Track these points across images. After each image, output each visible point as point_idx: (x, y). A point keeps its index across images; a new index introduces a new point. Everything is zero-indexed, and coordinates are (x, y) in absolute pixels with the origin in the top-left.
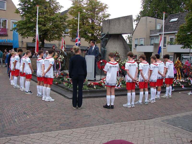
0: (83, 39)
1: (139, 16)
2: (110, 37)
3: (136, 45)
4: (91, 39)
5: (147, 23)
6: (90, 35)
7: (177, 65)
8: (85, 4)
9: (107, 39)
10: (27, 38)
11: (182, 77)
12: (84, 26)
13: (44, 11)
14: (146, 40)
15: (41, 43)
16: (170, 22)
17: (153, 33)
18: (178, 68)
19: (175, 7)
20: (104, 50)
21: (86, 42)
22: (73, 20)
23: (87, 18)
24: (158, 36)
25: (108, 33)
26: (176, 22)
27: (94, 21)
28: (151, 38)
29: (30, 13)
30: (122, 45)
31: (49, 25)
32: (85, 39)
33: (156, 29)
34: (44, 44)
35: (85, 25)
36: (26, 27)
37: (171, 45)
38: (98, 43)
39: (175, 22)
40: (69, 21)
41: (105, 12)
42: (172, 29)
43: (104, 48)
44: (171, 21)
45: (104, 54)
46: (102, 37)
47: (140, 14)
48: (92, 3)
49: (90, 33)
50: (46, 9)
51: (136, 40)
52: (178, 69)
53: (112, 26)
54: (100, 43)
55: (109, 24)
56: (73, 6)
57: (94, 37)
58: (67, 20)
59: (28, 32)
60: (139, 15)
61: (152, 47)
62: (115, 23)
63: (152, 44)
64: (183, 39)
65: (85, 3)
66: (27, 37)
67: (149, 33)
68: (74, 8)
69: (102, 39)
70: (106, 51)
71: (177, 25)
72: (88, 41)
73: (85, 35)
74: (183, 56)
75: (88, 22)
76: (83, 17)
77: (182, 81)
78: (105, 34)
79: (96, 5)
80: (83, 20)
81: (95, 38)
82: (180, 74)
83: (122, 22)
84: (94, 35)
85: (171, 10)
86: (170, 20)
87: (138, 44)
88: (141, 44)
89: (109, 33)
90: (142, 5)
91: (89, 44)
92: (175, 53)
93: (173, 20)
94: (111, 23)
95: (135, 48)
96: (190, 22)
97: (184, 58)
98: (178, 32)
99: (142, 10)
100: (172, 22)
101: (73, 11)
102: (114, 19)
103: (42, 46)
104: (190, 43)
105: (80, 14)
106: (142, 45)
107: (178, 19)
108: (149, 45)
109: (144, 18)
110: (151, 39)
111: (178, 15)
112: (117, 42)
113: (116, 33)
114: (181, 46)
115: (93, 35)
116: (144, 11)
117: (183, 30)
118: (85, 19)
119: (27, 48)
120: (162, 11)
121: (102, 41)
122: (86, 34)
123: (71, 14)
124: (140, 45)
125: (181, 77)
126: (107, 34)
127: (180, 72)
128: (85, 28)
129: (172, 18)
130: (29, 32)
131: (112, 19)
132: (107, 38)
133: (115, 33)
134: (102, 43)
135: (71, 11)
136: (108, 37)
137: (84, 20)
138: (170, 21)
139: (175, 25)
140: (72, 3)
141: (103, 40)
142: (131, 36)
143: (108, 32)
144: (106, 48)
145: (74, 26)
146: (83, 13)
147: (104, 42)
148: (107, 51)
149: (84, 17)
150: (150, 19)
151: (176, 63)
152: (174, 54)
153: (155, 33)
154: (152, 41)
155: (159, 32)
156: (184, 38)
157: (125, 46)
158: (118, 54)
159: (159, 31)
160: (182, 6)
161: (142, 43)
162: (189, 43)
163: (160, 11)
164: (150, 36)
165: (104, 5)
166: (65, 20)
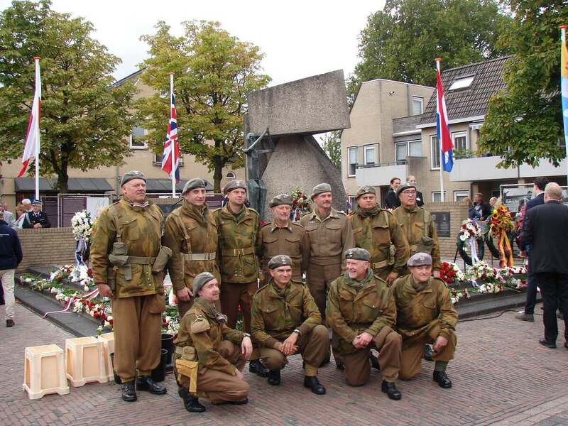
0: (190, 159)
1: (354, 82)
2: (276, 146)
3: (354, 167)
4: (216, 155)
5: (383, 99)
6: (211, 143)
7: (497, 220)
8: (189, 49)
9: (265, 154)
10: (10, 162)
11: (515, 256)
12: (191, 117)
13: (60, 74)
14: (382, 149)
15: (56, 176)
16: (450, 92)
17: (402, 126)
18: (501, 229)
19: (459, 49)
20: (260, 189)
21: (200, 164)
22: (154, 99)
23: (198, 93)
24: (419, 134)
25: (268, 132)
26: (470, 90)
27: (221, 101)
28: (398, 141)
29: (16, 82)
30: (316, 168)
31: (80, 118)
32: (194, 156)
33: (409, 114)
34: (66, 181)
35: (194, 113)
36: (5, 128)
37: (461, 158)
38: (238, 167)
39: (467, 91)
40: (142, 101)
41: (254, 70)
42: (458, 110)
43: (257, 182)
44: (452, 88)
45: (259, 201)
46: (250, 147)
47: (356, 73)
48: (210, 44)
49: (209, 138)
50: (66, 68)
51: (353, 152)
52: (501, 234)
53: (280, 110)
54: (243, 166)
55: (270, 105)
56: (154, 57)
57: (225, 151)
58: (135, 98)
59: (10, 143)
60: (356, 77)
61: (404, 168)
62: (290, 99)
63: (403, 159)
64: (505, 138)
65: (192, 46)
66: (6, 158)
67: (391, 128)
68: (156, 65)
69: (249, 153)
70: (266, 190)
71: (473, 98)
72: (205, 164)
73: (197, 145)
74: (505, 191)
75: (202, 103)
76: (185, 90)
77: (520, 271)
78: (257, 138)
79: (223, 51)
80: (187, 99)
81: (227, 153)
82: (510, 248)
83: (311, 94)
84: (224, 143)
85: (447, 57)
86: (450, 85)
87: (360, 163)
88: (368, 163)
89: (272, 132)
90: (361, 48)
91: (210, 171)
92: (474, 183)
93: (457, 85)
94: (275, 98)
95: (350, 176)
96: (521, 84)
97: (508, 195)
98: (486, 117)
99: (362, 60)
100: (456, 90)
101: (154, 71)
102: (285, 84)
103: (60, 187)
104: (527, 147)
105: (175, 79)
106: (371, 165)
107: (474, 80)
108: (393, 164)
109: (374, 83)
110: (398, 146)
111: (473, 68)
112: (300, 161)
113: (294, 132)
114: (497, 159)
115: (221, 144)
116: (367, 64)
117: (502, 110)
118: (192, 96)
119: (16, 195)
120: (420, 60)
121: (251, 159)
122: (198, 141)
123: (148, 82)
124: (365, 164)
125: (513, 257)
126: (264, 136)
127: (508, 243)
128: (195, 122)
129: (457, 79)
130: (15, 143)
131: (278, 87)
132: (264, 149)
133: (289, 132)
134: (251, 167)
135: (148, 74)
136: (269, 146)
137: (190, 99)
138: (450, 89)
139: (468, 98)
140: (149, 47)
141: (253, 154)
142: (338, 141)
143: (268, 129)
144: (265, 181)
145: (158, 117)
146: (185, 78)
147: (255, 162)
148: (268, 192)
149: (189, 89)
150: (390, 85)
151: (495, 215)
152: (472, 188)
153: (408, 126)
154: (402, 149)
155: (421, 123)
156: (508, 134)
157: (325, 172)
158: (305, 198)
159: (419, 119)
160: (477, 45)
161: (373, 157)
162: (524, 149)
163: (415, 61)
164: (395, 138)
165: (248, 50)
166: (128, 98)
